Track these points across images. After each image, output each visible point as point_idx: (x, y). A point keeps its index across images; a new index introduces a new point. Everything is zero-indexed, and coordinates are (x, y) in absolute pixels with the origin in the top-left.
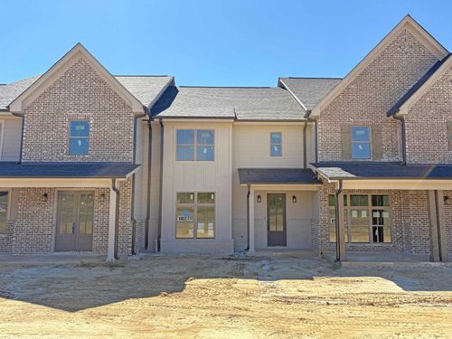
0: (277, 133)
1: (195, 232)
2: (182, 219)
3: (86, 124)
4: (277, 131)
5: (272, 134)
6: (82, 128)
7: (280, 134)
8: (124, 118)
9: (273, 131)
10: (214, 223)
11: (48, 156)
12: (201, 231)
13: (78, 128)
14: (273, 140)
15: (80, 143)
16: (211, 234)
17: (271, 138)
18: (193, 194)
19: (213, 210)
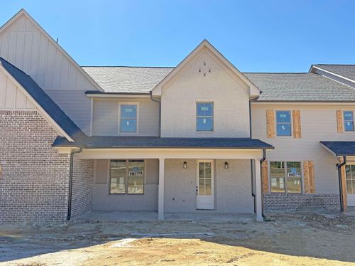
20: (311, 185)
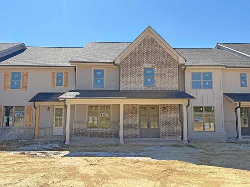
0: (244, 74)
1: (204, 128)
2: (197, 121)
3: (153, 70)
4: (243, 73)
5: (241, 74)
6: (151, 72)
7: (246, 74)
8: (173, 67)
9: (241, 73)
10: (215, 123)
11: (134, 87)
12: (207, 128)
13: (148, 72)
14: (242, 78)
15: (149, 80)
16: (213, 129)
17: (241, 76)
18: (202, 107)
19: (213, 116)
20: (30, 121)
